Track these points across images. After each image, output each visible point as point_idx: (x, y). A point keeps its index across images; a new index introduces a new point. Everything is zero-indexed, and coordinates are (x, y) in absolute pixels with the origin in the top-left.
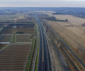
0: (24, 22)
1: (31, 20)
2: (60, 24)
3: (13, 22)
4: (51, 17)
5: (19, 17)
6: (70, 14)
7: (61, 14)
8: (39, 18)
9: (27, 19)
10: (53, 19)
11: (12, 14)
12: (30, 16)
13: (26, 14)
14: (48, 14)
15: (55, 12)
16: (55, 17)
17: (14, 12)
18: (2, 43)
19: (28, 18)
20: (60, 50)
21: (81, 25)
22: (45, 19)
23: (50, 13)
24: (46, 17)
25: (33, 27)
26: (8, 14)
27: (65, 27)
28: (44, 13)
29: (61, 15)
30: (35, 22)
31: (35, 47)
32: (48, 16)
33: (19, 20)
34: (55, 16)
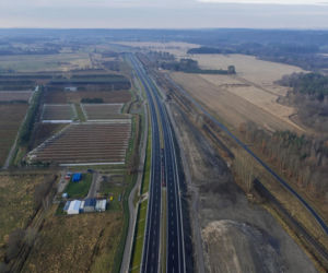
0: (95, 76)
1: (118, 70)
2: (211, 81)
3: (60, 77)
4: (182, 60)
5: (74, 63)
6: (248, 53)
7: (218, 52)
8: (141, 66)
9: (103, 67)
10: (190, 67)
11: (46, 52)
12: (112, 59)
13: (95, 52)
14: (171, 52)
15: (198, 46)
16: (196, 62)
17: (48, 44)
18: (53, 121)
19: (105, 64)
20: (203, 132)
21: (275, 83)
22: (163, 66)
23: (178, 48)
24: (168, 62)
25: (127, 89)
26: (29, 53)
27: (223, 88)
28: (158, 51)
29: (217, 55)
30: (132, 76)
31: (140, 127)
32: (172, 57)
33: (77, 71)
34: (194, 59)
